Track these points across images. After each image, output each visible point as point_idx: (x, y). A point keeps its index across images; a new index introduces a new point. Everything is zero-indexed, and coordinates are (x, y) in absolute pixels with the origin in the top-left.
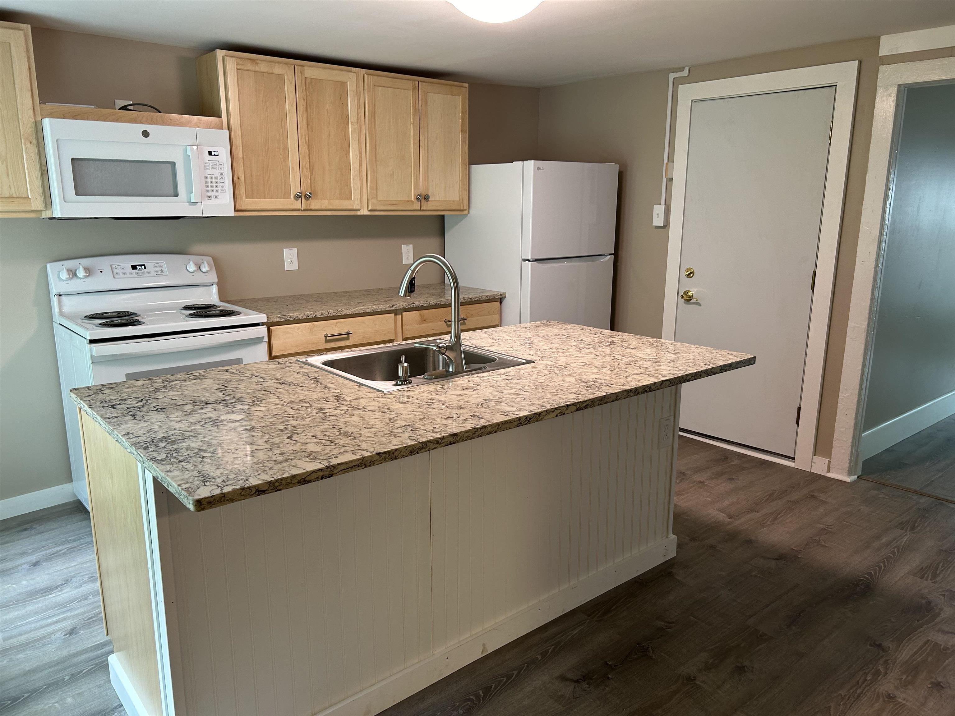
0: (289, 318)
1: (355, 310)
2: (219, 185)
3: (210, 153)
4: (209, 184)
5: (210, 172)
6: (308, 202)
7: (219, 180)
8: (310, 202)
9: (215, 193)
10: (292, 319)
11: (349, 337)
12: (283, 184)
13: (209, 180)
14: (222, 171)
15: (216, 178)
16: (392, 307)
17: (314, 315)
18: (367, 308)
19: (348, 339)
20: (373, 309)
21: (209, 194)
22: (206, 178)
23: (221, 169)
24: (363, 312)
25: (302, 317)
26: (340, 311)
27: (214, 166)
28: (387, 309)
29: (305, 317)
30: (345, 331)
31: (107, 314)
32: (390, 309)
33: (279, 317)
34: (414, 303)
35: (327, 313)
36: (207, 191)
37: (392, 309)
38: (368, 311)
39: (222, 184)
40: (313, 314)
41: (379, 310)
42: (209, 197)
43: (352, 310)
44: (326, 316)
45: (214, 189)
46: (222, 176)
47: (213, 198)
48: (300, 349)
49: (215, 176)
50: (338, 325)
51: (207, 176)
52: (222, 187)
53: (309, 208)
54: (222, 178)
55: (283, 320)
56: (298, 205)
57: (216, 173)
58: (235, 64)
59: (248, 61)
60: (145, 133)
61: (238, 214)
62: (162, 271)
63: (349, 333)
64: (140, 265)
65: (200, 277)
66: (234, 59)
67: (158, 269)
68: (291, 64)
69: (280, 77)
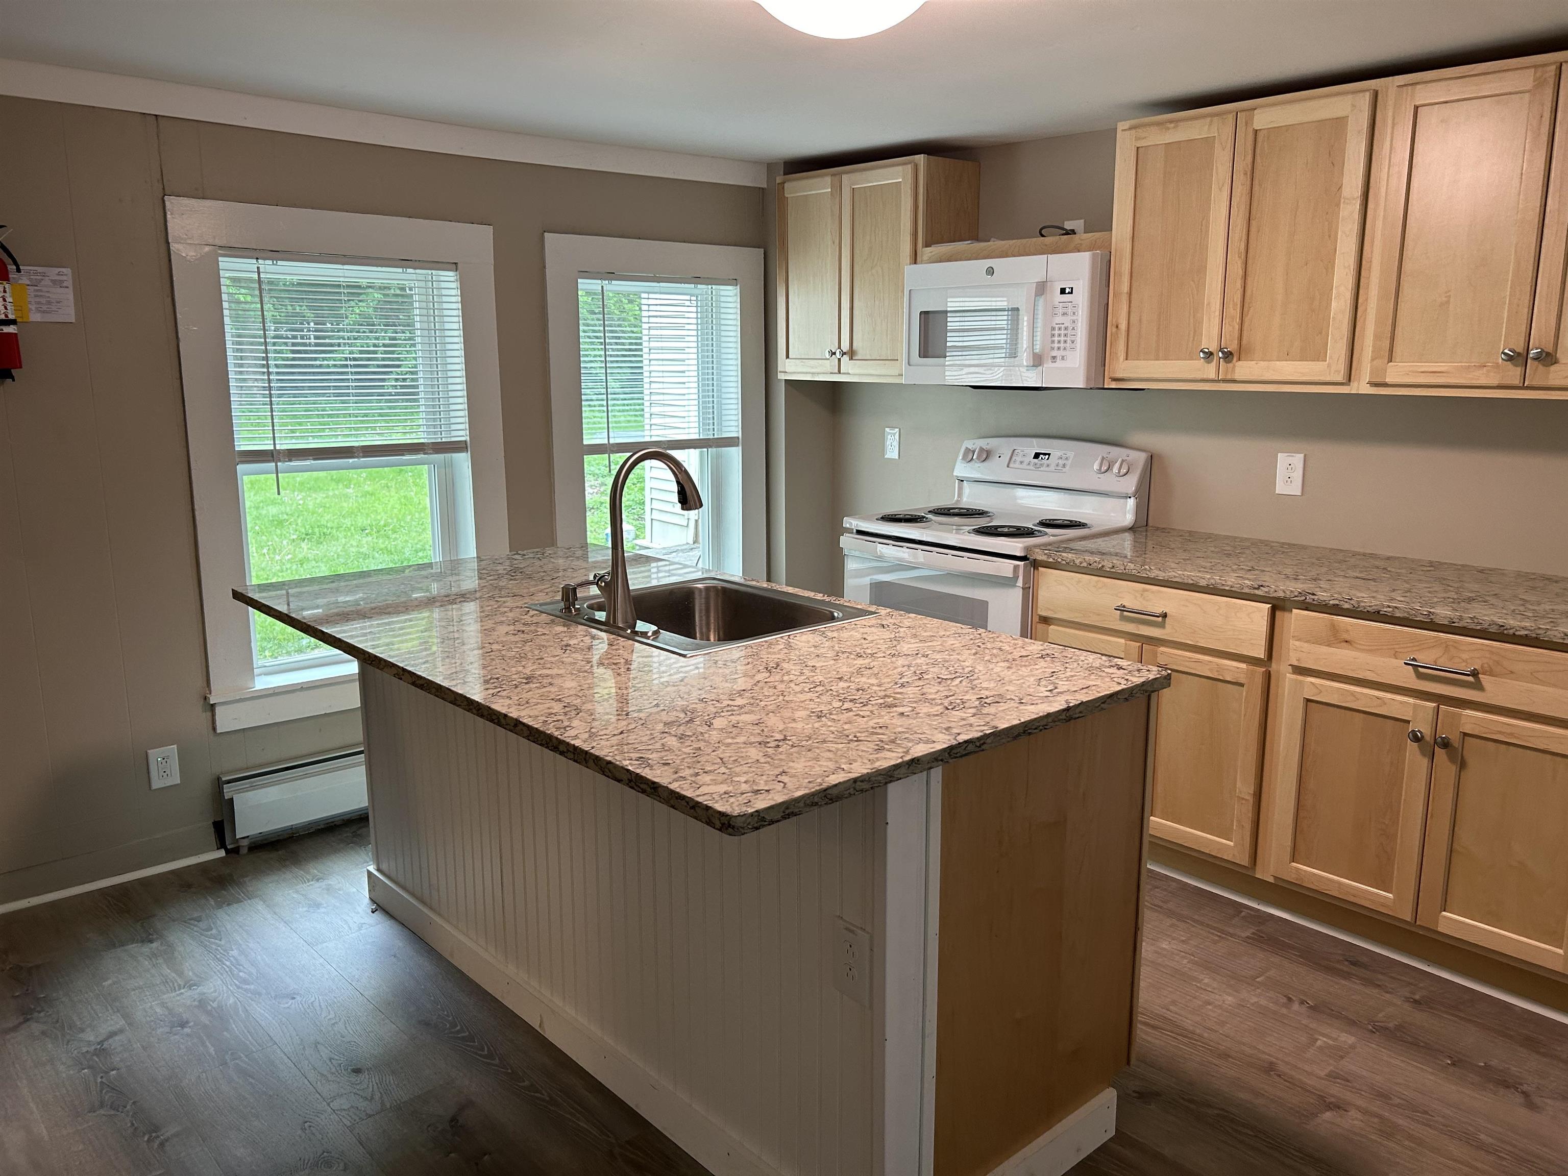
0: (1059, 560)
1: (1174, 574)
2: (1068, 339)
3: (1063, 291)
4: (1056, 339)
5: (1059, 319)
6: (1230, 365)
7: (1069, 332)
8: (1234, 366)
9: (1062, 353)
10: (1064, 562)
11: (1164, 622)
12: (1192, 333)
13: (1056, 332)
14: (1074, 318)
15: (1066, 329)
16: (1258, 589)
17: (1100, 566)
18: (1201, 578)
19: (1162, 626)
20: (1212, 581)
21: (1054, 353)
22: (1053, 329)
23: (1074, 313)
24: (1192, 582)
25: (1081, 563)
26: (1145, 569)
27: (1065, 310)
28: (1246, 590)
29: (1085, 564)
30: (1159, 610)
31: (956, 511)
32: (1253, 592)
33: (1045, 554)
34: (1314, 594)
35: (1123, 568)
36: (1053, 349)
37: (1257, 592)
38: (1203, 583)
39: (1073, 338)
40: (1099, 563)
41: (1227, 588)
42: (1054, 358)
43: (1170, 574)
44: (1121, 571)
45: (1062, 345)
46: (1073, 325)
47: (1058, 360)
48: (1077, 617)
49: (1066, 325)
50: (1146, 594)
51: (1055, 325)
52: (1073, 342)
53: (1229, 377)
54: (1073, 328)
55: (1051, 560)
56: (1210, 371)
57: (1067, 321)
58: (1137, 139)
59: (1154, 129)
60: (990, 271)
61: (1113, 385)
62: (1064, 466)
63: (1165, 616)
64: (1045, 454)
65: (1110, 482)
66: (1133, 131)
67: (1061, 462)
68: (1230, 112)
69: (1209, 142)
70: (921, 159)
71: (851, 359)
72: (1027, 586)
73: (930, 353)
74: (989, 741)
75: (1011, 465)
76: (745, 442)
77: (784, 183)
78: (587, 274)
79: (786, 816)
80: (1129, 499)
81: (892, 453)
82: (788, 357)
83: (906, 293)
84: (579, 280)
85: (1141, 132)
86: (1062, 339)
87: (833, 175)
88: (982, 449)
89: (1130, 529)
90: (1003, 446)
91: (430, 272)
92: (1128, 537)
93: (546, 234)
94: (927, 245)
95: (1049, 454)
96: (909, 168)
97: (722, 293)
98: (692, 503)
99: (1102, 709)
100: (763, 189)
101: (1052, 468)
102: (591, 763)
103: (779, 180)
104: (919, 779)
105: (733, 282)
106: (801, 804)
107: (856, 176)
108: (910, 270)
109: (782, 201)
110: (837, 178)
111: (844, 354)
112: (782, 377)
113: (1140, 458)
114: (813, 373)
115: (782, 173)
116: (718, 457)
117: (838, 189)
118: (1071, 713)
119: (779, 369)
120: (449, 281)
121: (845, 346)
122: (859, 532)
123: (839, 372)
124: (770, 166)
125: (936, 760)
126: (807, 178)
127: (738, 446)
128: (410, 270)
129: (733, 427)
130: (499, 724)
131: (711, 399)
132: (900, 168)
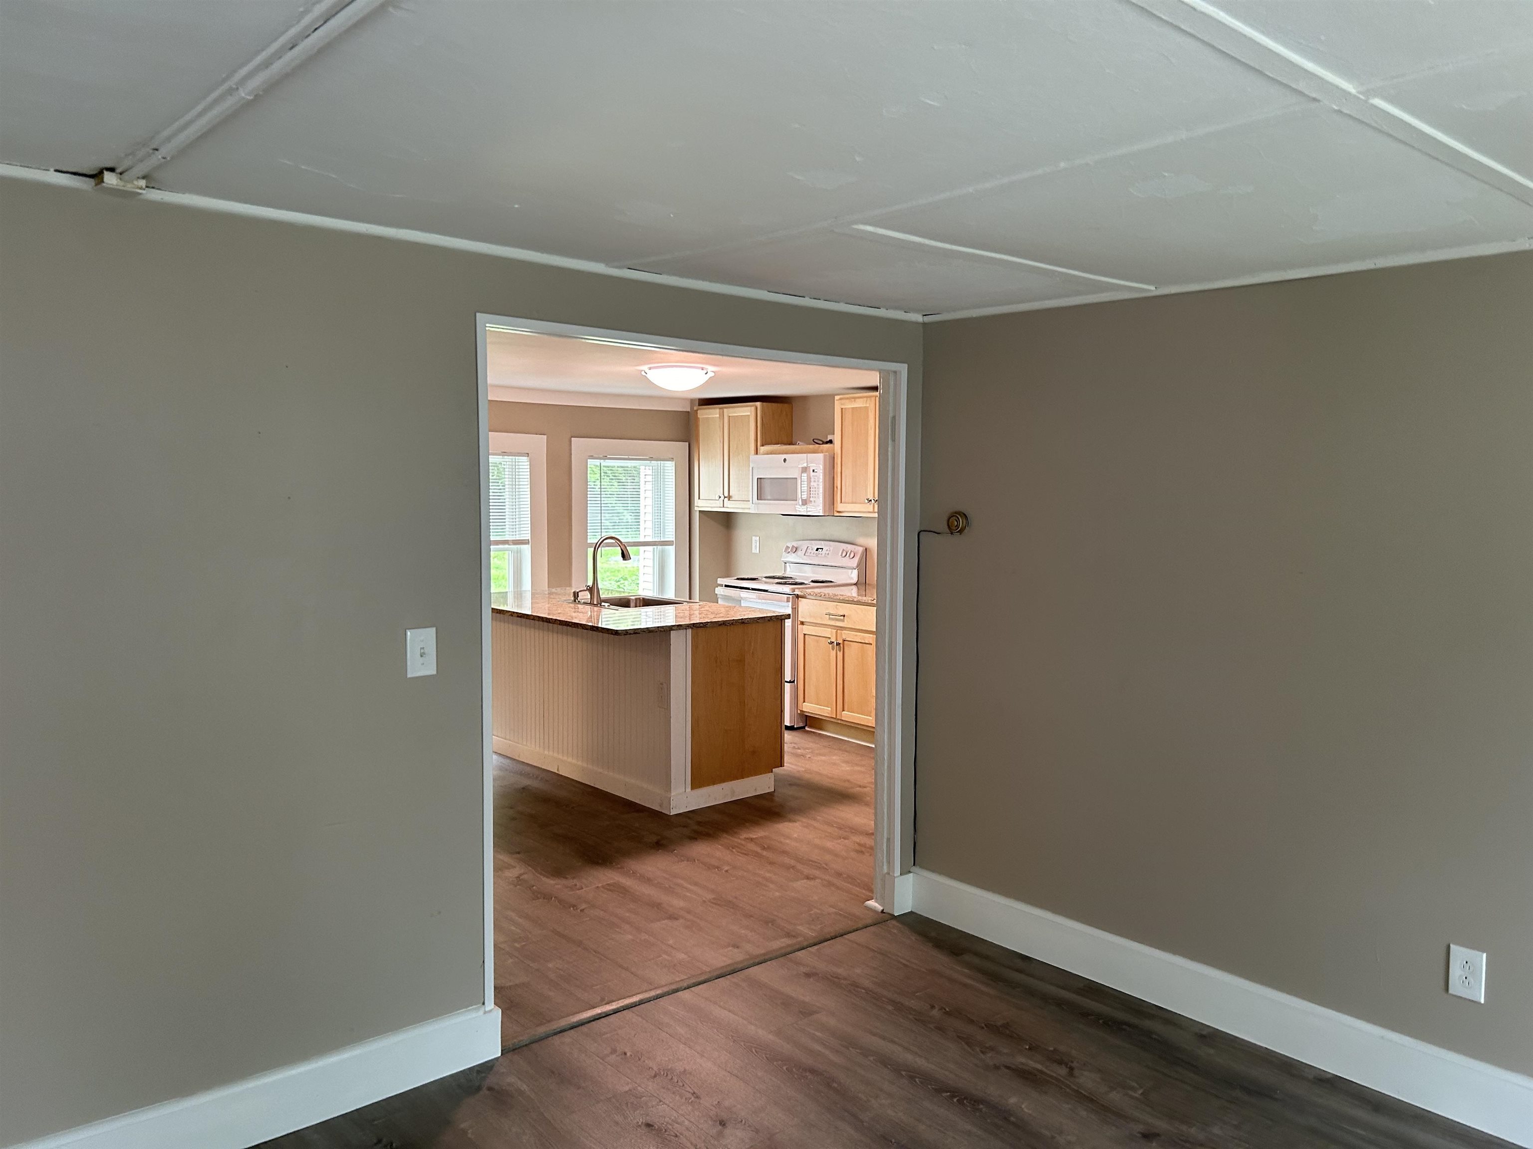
2: (816, 493)
3: (813, 471)
4: (812, 492)
5: (812, 484)
7: (817, 490)
9: (815, 498)
10: (807, 595)
13: (812, 489)
14: (819, 483)
15: (816, 488)
18: (855, 598)
19: (843, 621)
20: (859, 599)
21: (812, 499)
23: (819, 481)
24: (852, 600)
27: (815, 479)
30: (841, 614)
36: (810, 497)
39: (818, 492)
45: (815, 495)
46: (819, 487)
47: (814, 502)
48: (813, 620)
50: (837, 607)
51: (811, 487)
52: (819, 494)
57: (815, 485)
58: (842, 404)
59: (847, 401)
60: (785, 460)
61: (838, 514)
62: (828, 554)
63: (844, 616)
64: (821, 549)
65: (846, 562)
66: (840, 401)
67: (827, 552)
68: (873, 396)
69: (866, 408)
70: (758, 404)
71: (729, 500)
72: (794, 607)
73: (763, 498)
74: (709, 624)
75: (806, 554)
76: (677, 543)
77: (697, 410)
78: (592, 457)
79: (635, 633)
80: (854, 570)
81: (755, 550)
82: (699, 498)
83: (751, 469)
84: (588, 460)
85: (843, 401)
86: (814, 493)
87: (720, 408)
88: (793, 546)
89: (854, 584)
90: (804, 545)
91: (514, 457)
92: (854, 588)
93: (572, 439)
94: (763, 446)
95: (822, 549)
96: (753, 408)
97: (666, 465)
98: (627, 558)
99: (757, 622)
100: (688, 412)
101: (823, 555)
102: (579, 627)
103: (695, 408)
104: (682, 632)
105: (672, 459)
106: (640, 630)
107: (731, 410)
108: (753, 457)
109: (697, 419)
110: (721, 410)
111: (725, 497)
112: (696, 509)
113: (860, 550)
114: (712, 507)
115: (697, 404)
116: (663, 551)
117: (722, 415)
118: (743, 620)
119: (695, 505)
120: (524, 462)
121: (726, 495)
122: (726, 586)
123: (723, 507)
124: (692, 401)
125: (688, 626)
126: (709, 408)
127: (673, 545)
128: (505, 457)
129: (670, 536)
130: (550, 622)
131: (659, 520)
132: (749, 408)
